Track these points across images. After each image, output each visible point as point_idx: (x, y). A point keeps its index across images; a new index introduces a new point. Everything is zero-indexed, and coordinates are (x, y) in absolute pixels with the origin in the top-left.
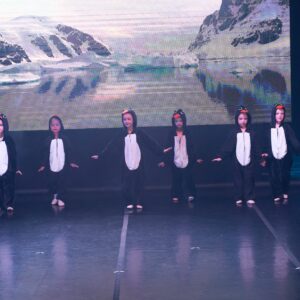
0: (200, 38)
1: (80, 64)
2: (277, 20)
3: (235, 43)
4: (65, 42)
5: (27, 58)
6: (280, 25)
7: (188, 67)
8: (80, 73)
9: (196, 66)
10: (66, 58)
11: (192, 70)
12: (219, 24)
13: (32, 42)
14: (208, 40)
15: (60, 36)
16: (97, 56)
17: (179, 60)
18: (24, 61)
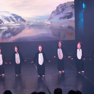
0: (51, 17)
1: (18, 24)
2: (71, 12)
3: (60, 18)
4: (14, 18)
5: (3, 23)
6: (72, 14)
7: (48, 25)
10: (14, 23)
11: (49, 26)
12: (56, 13)
13: (5, 18)
14: (53, 18)
15: (12, 17)
16: (23, 22)
17: (45, 23)
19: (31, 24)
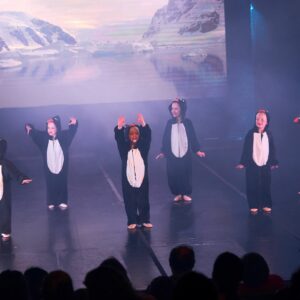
0: (152, 28)
1: (52, 52)
2: (215, 13)
3: (182, 31)
4: (38, 33)
5: (6, 47)
6: (218, 16)
7: (145, 52)
8: (53, 59)
9: (151, 51)
10: (40, 46)
12: (168, 16)
13: (11, 33)
14: (159, 30)
15: (33, 28)
16: (67, 45)
17: (137, 47)
18: (4, 50)
19: (93, 50)
